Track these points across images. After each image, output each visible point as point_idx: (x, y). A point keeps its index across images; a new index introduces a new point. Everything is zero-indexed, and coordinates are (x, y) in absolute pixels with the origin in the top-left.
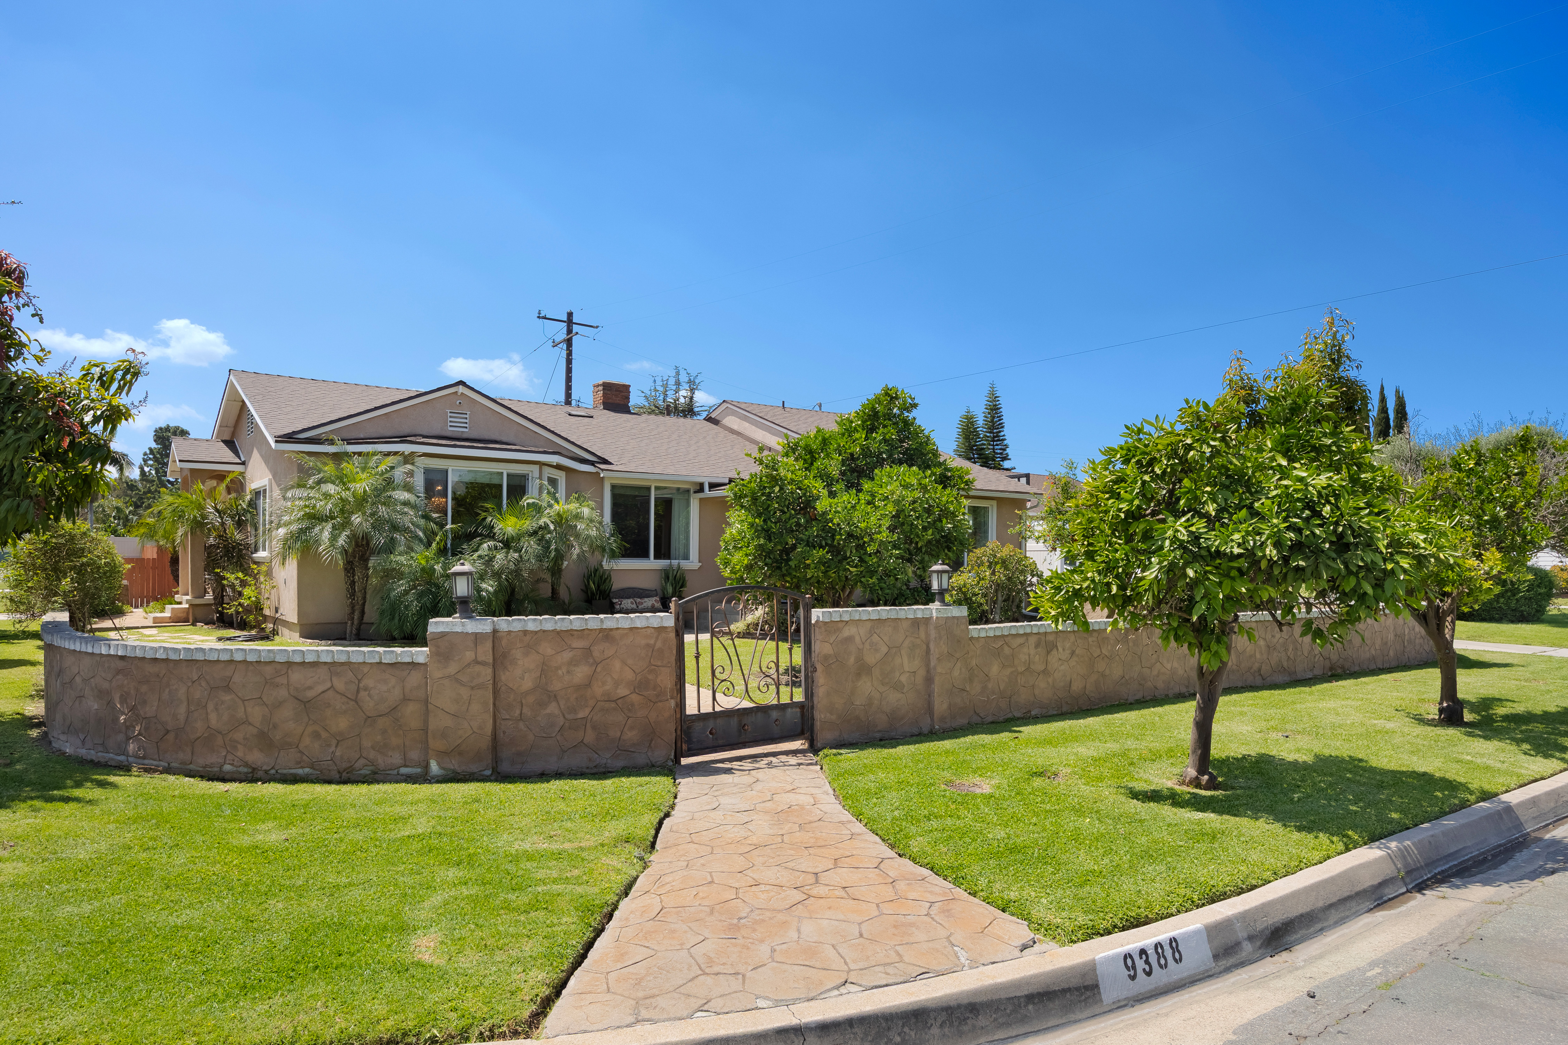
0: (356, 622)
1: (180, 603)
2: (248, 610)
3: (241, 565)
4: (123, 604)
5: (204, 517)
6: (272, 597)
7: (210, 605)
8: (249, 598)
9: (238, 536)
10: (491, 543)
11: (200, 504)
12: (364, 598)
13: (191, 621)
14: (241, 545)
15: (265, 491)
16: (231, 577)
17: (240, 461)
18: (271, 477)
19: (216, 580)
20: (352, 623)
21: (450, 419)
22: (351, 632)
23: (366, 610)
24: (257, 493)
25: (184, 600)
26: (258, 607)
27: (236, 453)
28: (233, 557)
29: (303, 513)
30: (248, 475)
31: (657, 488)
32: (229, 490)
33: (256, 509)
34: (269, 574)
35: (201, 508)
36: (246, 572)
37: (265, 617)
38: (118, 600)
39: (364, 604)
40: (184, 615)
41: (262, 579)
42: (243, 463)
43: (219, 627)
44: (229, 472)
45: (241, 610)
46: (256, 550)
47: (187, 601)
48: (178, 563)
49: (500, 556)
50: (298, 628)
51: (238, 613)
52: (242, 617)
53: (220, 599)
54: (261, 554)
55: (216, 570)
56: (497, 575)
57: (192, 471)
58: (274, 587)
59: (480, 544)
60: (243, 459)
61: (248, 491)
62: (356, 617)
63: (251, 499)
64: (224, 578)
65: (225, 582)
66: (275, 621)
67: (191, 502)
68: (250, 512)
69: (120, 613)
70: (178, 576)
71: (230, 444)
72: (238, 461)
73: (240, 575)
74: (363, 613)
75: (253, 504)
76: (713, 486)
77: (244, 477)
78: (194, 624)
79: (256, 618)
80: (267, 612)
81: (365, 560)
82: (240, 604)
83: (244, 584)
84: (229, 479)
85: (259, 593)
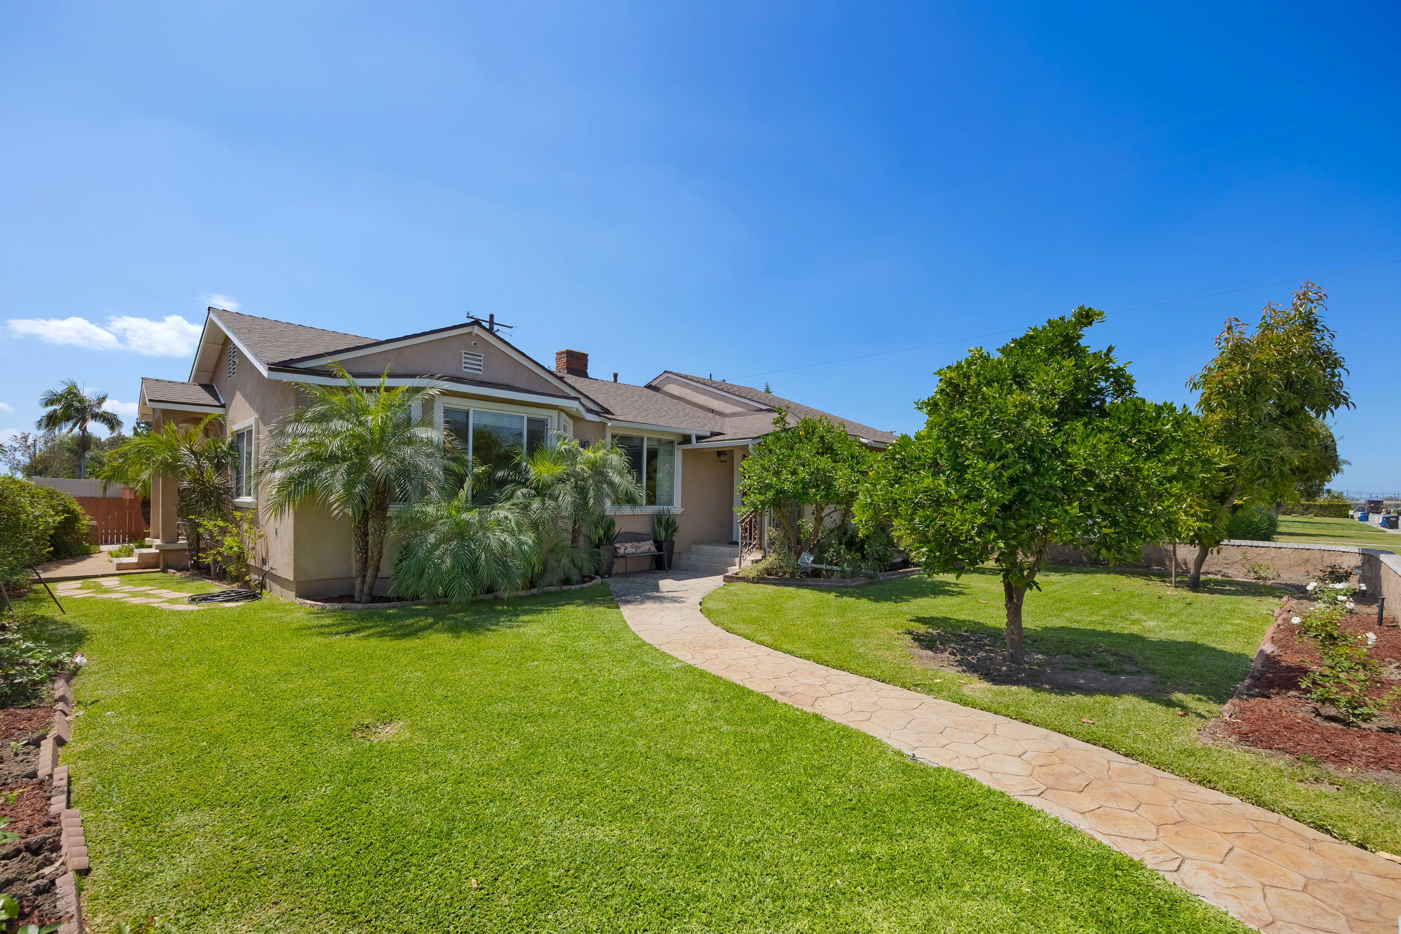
0: (368, 580)
1: (150, 547)
2: (228, 559)
3: (220, 510)
4: (91, 544)
5: (176, 459)
6: (258, 547)
7: (185, 550)
8: (231, 548)
9: (217, 480)
10: (524, 490)
11: (172, 445)
12: (380, 553)
13: (161, 566)
14: (220, 489)
15: (250, 432)
16: (209, 524)
17: (218, 404)
18: (257, 417)
19: (191, 526)
20: (363, 582)
21: (464, 360)
22: (362, 590)
23: (381, 566)
24: (239, 436)
25: (154, 545)
26: (240, 557)
27: (216, 397)
28: (211, 502)
29: (305, 453)
30: (230, 417)
31: (648, 438)
32: (206, 432)
33: (238, 451)
34: (254, 522)
35: (174, 449)
36: (225, 518)
37: (248, 566)
38: (86, 540)
39: (379, 560)
40: (154, 560)
41: (245, 526)
42: (223, 406)
43: (193, 578)
44: (207, 414)
45: (220, 559)
46: (239, 495)
47: (157, 547)
48: (149, 506)
49: (536, 505)
50: (294, 586)
51: (216, 562)
52: (221, 566)
53: (196, 545)
54: (245, 499)
55: (190, 517)
56: (535, 526)
57: (164, 411)
58: (260, 537)
59: (514, 492)
60: (223, 402)
61: (229, 433)
62: (369, 575)
63: (232, 442)
64: (200, 525)
65: (201, 530)
66: (265, 574)
67: (162, 443)
68: (231, 455)
69: (85, 554)
70: (149, 518)
71: (209, 388)
72: (217, 403)
73: (220, 523)
74: (378, 569)
75: (234, 446)
76: (699, 438)
77: (224, 420)
78: (164, 571)
79: (238, 569)
80: (251, 562)
81: (382, 507)
82: (219, 553)
83: (223, 531)
84: (207, 421)
85: (242, 542)
